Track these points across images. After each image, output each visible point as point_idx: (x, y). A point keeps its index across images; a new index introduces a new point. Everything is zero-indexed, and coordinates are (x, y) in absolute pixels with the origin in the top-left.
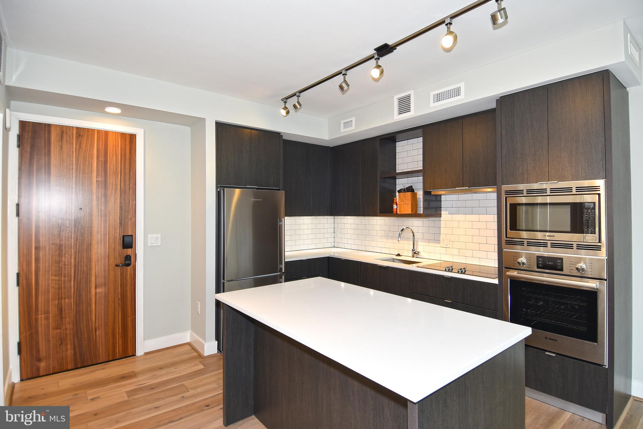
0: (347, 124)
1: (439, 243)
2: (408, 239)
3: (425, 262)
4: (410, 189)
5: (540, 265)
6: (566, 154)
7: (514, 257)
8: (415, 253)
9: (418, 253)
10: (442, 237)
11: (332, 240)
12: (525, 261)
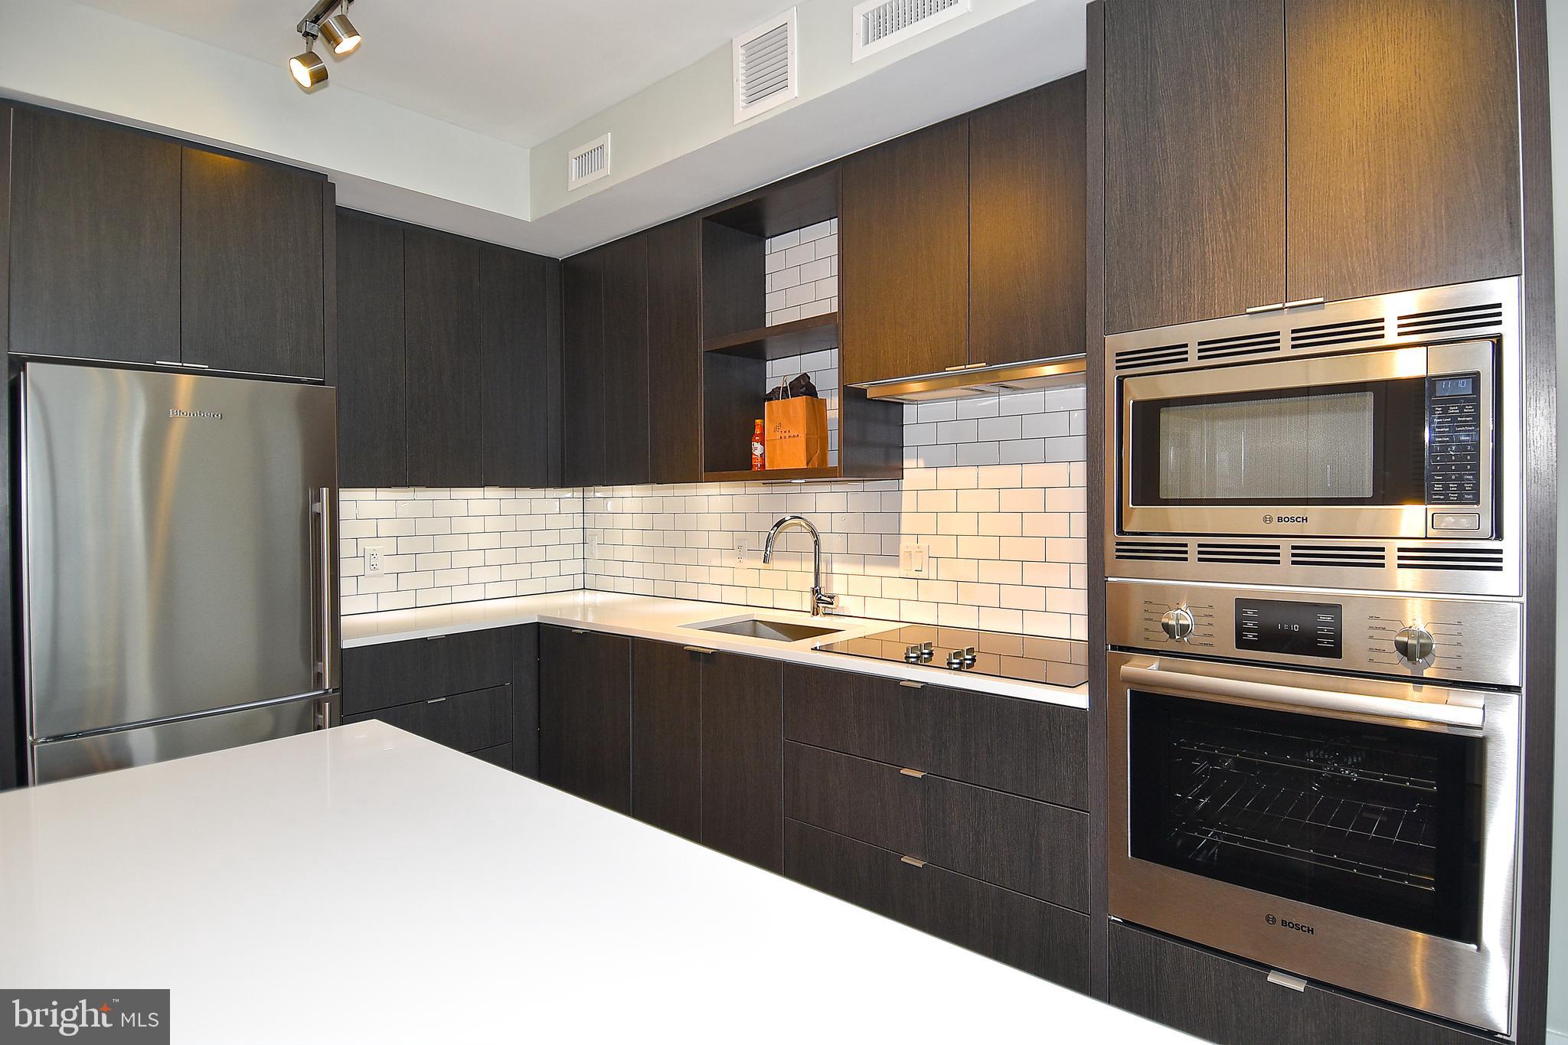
0: (589, 161)
1: (897, 565)
2: (800, 555)
3: (851, 630)
4: (803, 387)
5: (1250, 636)
6: (1358, 186)
7: (1148, 607)
8: (822, 600)
9: (829, 600)
10: (906, 543)
11: (577, 567)
12: (1187, 620)
